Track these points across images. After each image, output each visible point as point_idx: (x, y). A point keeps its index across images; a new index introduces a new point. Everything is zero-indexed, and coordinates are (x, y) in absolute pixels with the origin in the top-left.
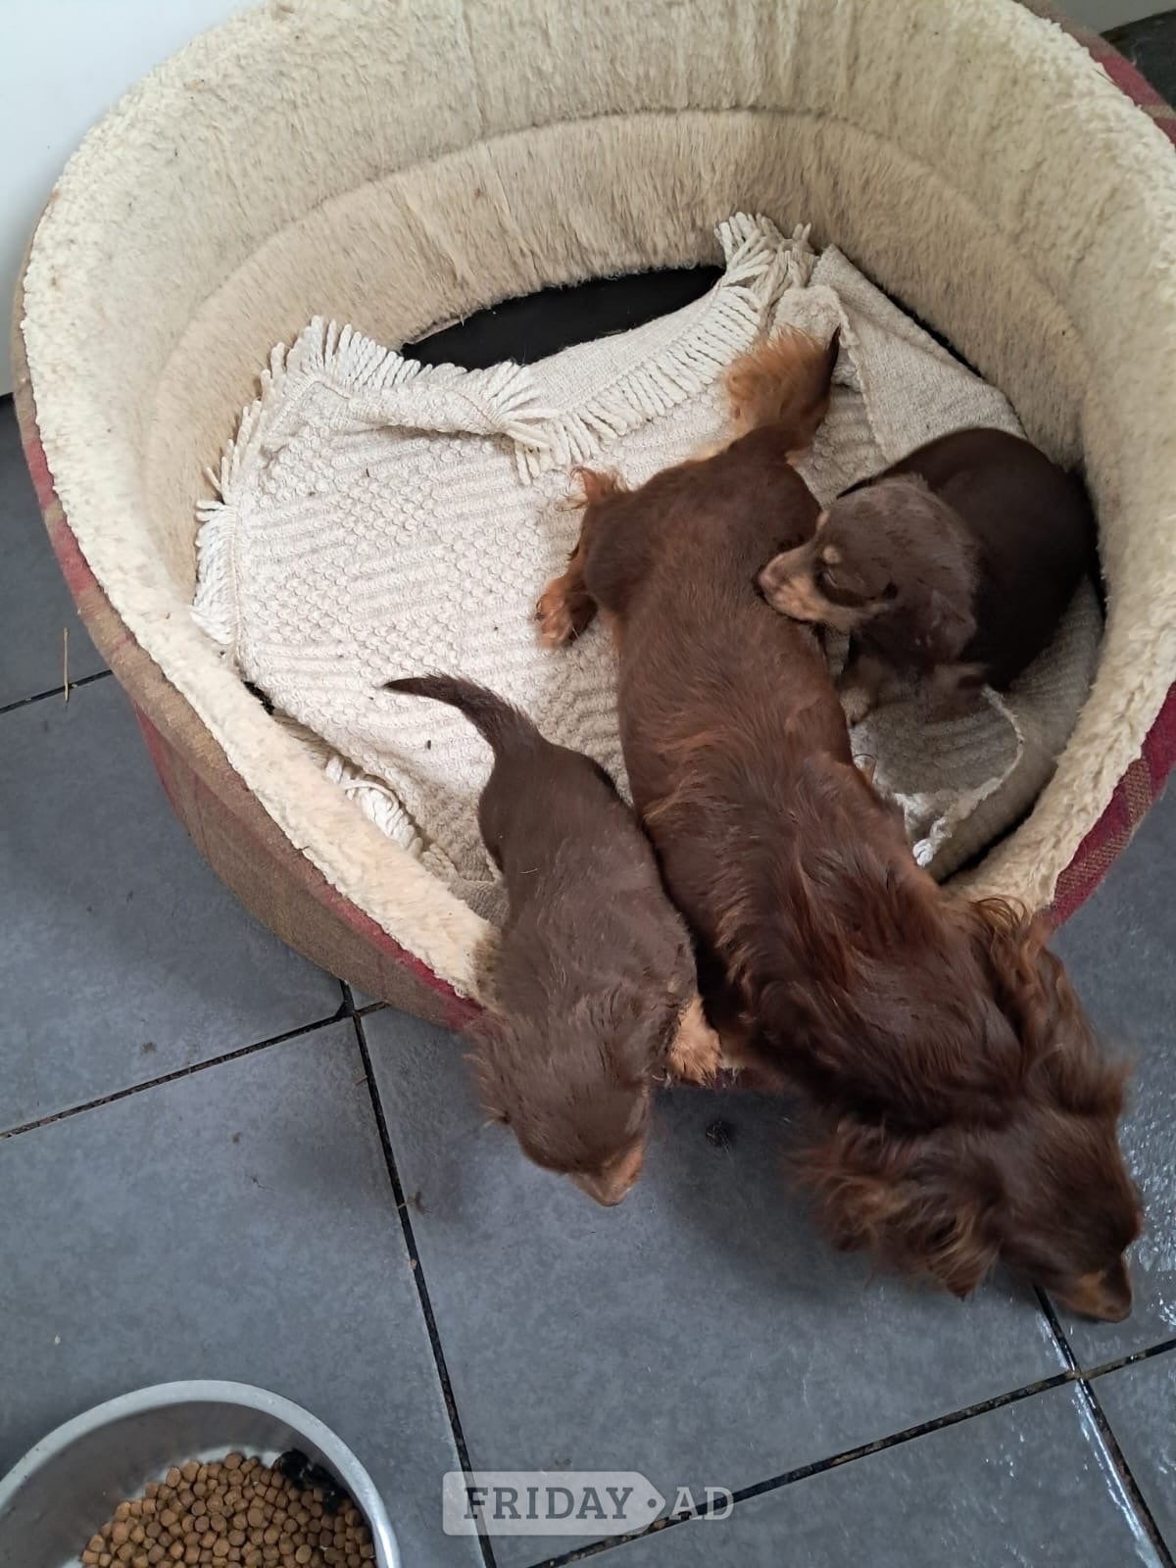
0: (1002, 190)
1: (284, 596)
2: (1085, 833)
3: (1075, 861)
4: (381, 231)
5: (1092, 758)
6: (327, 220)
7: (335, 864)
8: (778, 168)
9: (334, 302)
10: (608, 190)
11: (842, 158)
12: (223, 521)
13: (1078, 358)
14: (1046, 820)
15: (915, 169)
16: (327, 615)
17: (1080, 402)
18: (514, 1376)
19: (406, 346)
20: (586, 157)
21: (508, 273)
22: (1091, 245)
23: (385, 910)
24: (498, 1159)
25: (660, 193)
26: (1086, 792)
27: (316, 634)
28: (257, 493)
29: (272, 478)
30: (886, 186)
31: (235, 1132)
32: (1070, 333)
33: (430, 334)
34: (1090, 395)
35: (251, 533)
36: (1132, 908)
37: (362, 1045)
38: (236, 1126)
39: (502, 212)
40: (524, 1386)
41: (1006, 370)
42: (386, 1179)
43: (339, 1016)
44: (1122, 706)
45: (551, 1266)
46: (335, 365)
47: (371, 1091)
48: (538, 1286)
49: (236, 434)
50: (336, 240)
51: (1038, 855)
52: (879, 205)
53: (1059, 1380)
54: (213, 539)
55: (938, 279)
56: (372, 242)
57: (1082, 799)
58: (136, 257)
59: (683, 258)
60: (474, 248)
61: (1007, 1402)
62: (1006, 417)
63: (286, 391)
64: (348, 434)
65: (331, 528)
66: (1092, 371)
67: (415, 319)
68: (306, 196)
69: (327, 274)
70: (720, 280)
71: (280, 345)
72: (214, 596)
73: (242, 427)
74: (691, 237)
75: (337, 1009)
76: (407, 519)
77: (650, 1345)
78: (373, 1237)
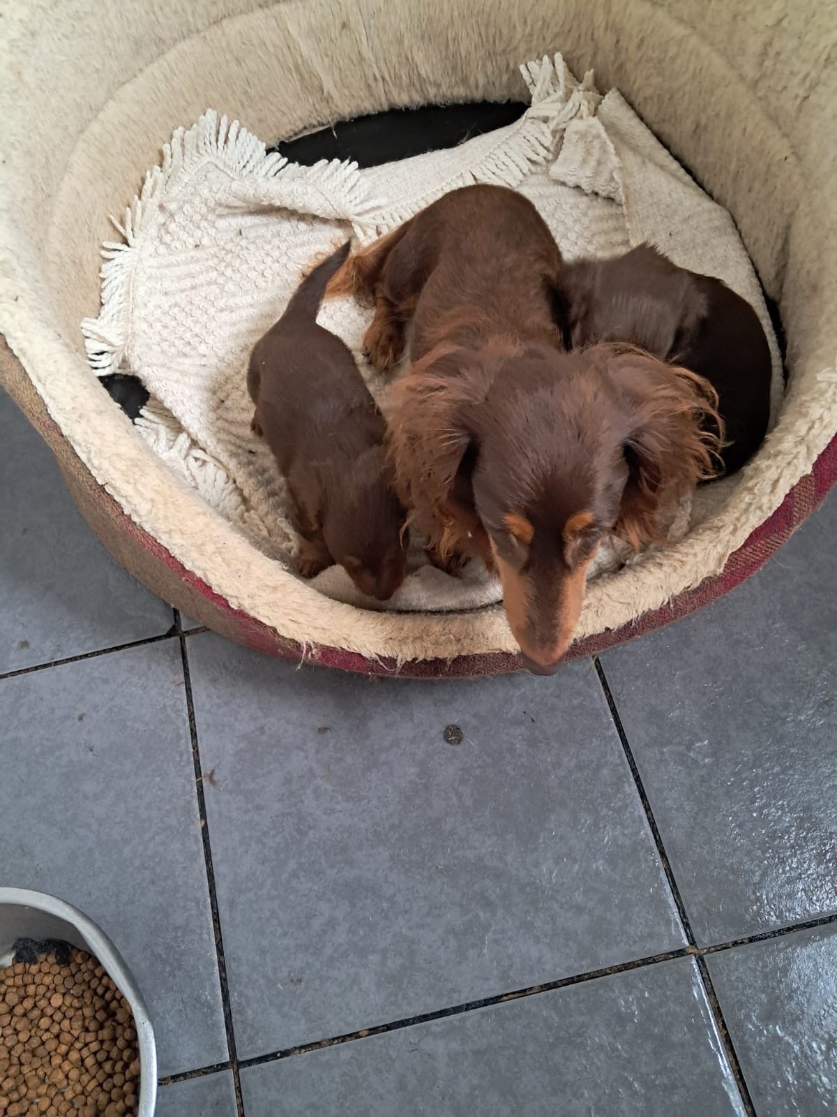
0: (747, 45)
1: (166, 319)
2: (757, 526)
3: (744, 546)
4: (267, 47)
5: (774, 469)
6: (224, 34)
7: (129, 499)
8: (575, 24)
9: (226, 100)
10: (444, 34)
11: (625, 20)
12: (127, 260)
13: (796, 178)
14: (728, 512)
15: (679, 31)
16: (197, 335)
17: (792, 214)
18: (268, 913)
19: (282, 143)
20: (429, 5)
21: (363, 93)
22: (817, 84)
23: (170, 537)
24: (275, 750)
25: (484, 39)
26: (764, 494)
27: (187, 350)
28: (156, 243)
29: (168, 233)
30: (657, 44)
31: (80, 713)
32: (791, 159)
33: (299, 137)
34: (802, 206)
35: (148, 271)
36: (779, 607)
37: (184, 657)
38: (82, 709)
39: (361, 42)
40: (275, 922)
41: (735, 193)
42: (189, 758)
43: (169, 635)
44: (803, 432)
45: (306, 834)
46: (226, 153)
47: (187, 692)
48: (294, 848)
49: (141, 191)
50: (231, 52)
51: (717, 537)
52: (650, 60)
53: (681, 953)
54: (118, 273)
55: (690, 121)
56: (259, 56)
57: (760, 500)
58: (59, 40)
59: (497, 95)
60: (338, 71)
61: (639, 966)
62: (730, 230)
63: (185, 167)
64: (229, 207)
65: (207, 271)
66: (806, 188)
67: (290, 123)
68: (208, 13)
69: (222, 79)
70: (525, 114)
71: (181, 129)
72: (113, 315)
73: (145, 187)
74: (505, 78)
75: (168, 629)
76: (265, 269)
77: (373, 900)
78: (174, 800)
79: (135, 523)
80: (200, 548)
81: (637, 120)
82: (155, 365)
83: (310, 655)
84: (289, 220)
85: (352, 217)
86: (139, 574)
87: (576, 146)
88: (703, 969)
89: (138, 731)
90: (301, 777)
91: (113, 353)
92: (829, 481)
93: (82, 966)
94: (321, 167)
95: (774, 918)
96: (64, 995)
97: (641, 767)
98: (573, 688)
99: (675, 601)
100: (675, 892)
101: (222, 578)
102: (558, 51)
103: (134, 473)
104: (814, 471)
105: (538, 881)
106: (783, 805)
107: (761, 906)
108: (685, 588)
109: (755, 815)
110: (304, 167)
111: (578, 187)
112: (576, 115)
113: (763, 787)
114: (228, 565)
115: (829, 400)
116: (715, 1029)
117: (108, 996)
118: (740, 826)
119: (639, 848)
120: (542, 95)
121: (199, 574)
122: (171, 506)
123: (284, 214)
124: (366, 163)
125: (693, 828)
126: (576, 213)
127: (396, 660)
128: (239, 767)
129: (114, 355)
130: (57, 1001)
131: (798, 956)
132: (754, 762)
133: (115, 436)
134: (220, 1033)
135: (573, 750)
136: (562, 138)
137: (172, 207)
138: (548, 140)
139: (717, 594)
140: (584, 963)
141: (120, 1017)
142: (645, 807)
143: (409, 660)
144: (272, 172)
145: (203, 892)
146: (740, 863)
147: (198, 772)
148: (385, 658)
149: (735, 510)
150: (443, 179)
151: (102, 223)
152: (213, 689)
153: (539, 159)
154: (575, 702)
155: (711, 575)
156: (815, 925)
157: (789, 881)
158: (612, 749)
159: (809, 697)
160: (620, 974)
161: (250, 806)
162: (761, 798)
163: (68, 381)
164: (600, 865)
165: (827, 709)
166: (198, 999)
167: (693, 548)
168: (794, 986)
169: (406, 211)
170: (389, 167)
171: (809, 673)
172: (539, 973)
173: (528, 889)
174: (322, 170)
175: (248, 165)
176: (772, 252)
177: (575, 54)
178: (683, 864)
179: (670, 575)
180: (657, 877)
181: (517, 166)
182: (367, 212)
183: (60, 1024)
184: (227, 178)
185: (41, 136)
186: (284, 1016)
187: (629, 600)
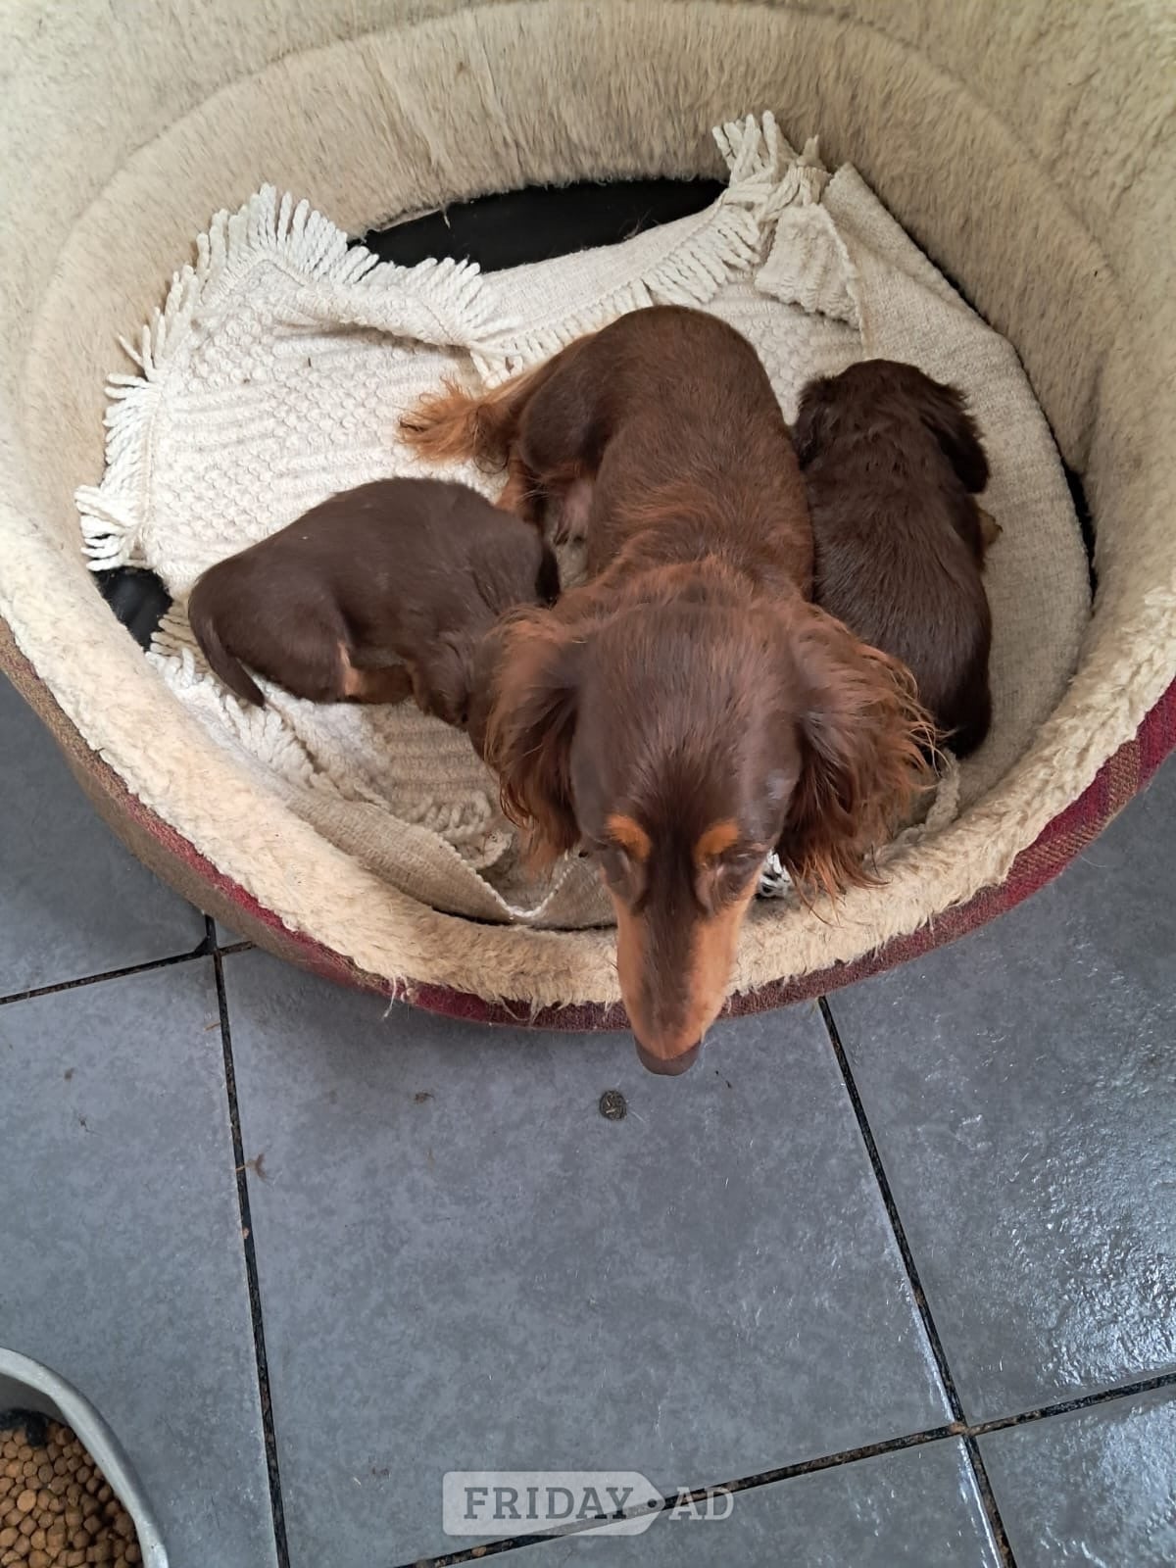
0: (1041, 109)
1: (201, 488)
2: (1056, 814)
3: (1037, 843)
4: (349, 97)
5: (1081, 731)
6: (287, 76)
7: (136, 771)
8: (794, 69)
9: (290, 172)
10: (605, 82)
11: (865, 67)
12: (144, 400)
13: (1109, 303)
14: (1014, 792)
15: (943, 84)
16: (244, 511)
17: (1104, 354)
18: (341, 1369)
19: (371, 233)
20: (583, 40)
21: (489, 163)
22: (1141, 171)
23: (197, 827)
24: (353, 1127)
25: (662, 89)
26: (1067, 768)
27: (230, 532)
28: (186, 375)
29: (205, 361)
30: (909, 103)
31: (67, 1068)
32: (1104, 274)
33: (399, 222)
34: (1118, 343)
35: (175, 416)
36: (1083, 920)
37: (220, 987)
38: (69, 1061)
39: (486, 92)
40: (349, 1382)
41: (1020, 319)
42: (226, 1137)
43: (198, 953)
44: (1124, 680)
45: (397, 1251)
46: (290, 246)
47: (224, 1039)
48: (380, 1273)
49: (164, 302)
50: (297, 102)
51: (999, 829)
52: (899, 124)
53: (942, 1433)
54: (131, 419)
55: (955, 213)
56: (339, 109)
57: (1060, 777)
58: (45, 84)
59: (681, 168)
60: (452, 132)
61: (881, 1451)
62: (1014, 370)
63: (230, 266)
64: (294, 326)
65: (261, 418)
66: (1125, 316)
67: (383, 204)
68: (265, 47)
69: (284, 140)
70: (721, 197)
71: (224, 212)
72: (123, 481)
73: (170, 295)
74: (692, 145)
75: (198, 944)
76: (345, 416)
77: (494, 1350)
78: (205, 1199)
79: (145, 806)
80: (240, 841)
81: (880, 209)
82: (183, 558)
83: (402, 996)
84: (380, 344)
85: (470, 344)
86: (154, 865)
87: (793, 245)
88: (976, 1457)
89: (151, 1095)
90: (390, 1167)
91: (122, 537)
92: (1162, 750)
93: (64, 1450)
94: (427, 270)
95: (1078, 1382)
96: (38, 1491)
97: (884, 1154)
98: (786, 1037)
99: (936, 921)
100: (934, 1340)
101: (272, 885)
102: (768, 108)
103: (143, 732)
104: (1139, 735)
105: (734, 1323)
106: (1090, 1212)
107: (1059, 1364)
108: (951, 903)
109: (1050, 1226)
110: (403, 268)
111: (795, 304)
112: (793, 199)
113: (1061, 1185)
114: (283, 866)
115: (1162, 634)
116: (991, 1545)
117: (103, 1494)
118: (1028, 1243)
119: (882, 1275)
120: (744, 171)
121: (239, 879)
122: (198, 780)
123: (374, 335)
124: (491, 264)
125: (959, 1245)
126: (792, 341)
127: (529, 1005)
128: (299, 1152)
129: (124, 540)
130: (27, 1501)
131: (1112, 1438)
132: (1049, 1147)
133: (117, 677)
134: (267, 1550)
135: (786, 1129)
136: (773, 232)
137: (211, 323)
138: (754, 236)
139: (998, 911)
140: (801, 1447)
141: (120, 1526)
142: (890, 1214)
143: (549, 1004)
144: (355, 276)
145: (246, 1337)
146: (1029, 1297)
147: (239, 1159)
148: (513, 1002)
149: (1025, 790)
150: (602, 289)
151: (108, 348)
152: (262, 1034)
153: (741, 263)
154: (790, 1058)
155: (989, 884)
156: (1137, 1391)
157: (1100, 1325)
158: (843, 1127)
159: (1126, 1053)
160: (854, 1464)
161: (315, 1210)
162: (1058, 1202)
163: (47, 597)
164: (824, 1300)
165: (1153, 1072)
166: (235, 1498)
167: (962, 844)
168: (1108, 1481)
169: (549, 335)
170: (524, 271)
171: (1127, 1017)
172: (736, 1462)
173: (720, 1335)
174: (429, 274)
175: (321, 265)
176: (1073, 406)
177: (791, 114)
178: (945, 1300)
179: (929, 884)
180: (908, 1318)
181: (709, 272)
182: (493, 336)
183: (30, 1538)
184: (290, 283)
185: (16, 224)
186: (363, 1525)
187: (870, 920)
